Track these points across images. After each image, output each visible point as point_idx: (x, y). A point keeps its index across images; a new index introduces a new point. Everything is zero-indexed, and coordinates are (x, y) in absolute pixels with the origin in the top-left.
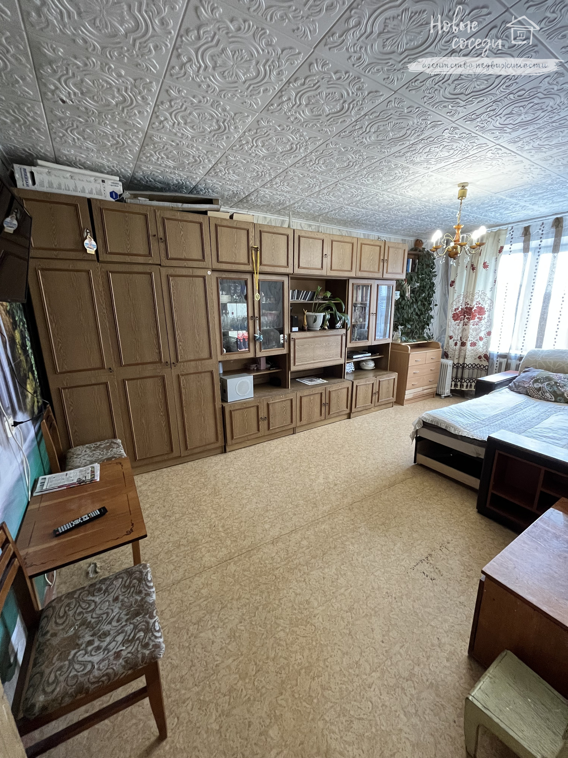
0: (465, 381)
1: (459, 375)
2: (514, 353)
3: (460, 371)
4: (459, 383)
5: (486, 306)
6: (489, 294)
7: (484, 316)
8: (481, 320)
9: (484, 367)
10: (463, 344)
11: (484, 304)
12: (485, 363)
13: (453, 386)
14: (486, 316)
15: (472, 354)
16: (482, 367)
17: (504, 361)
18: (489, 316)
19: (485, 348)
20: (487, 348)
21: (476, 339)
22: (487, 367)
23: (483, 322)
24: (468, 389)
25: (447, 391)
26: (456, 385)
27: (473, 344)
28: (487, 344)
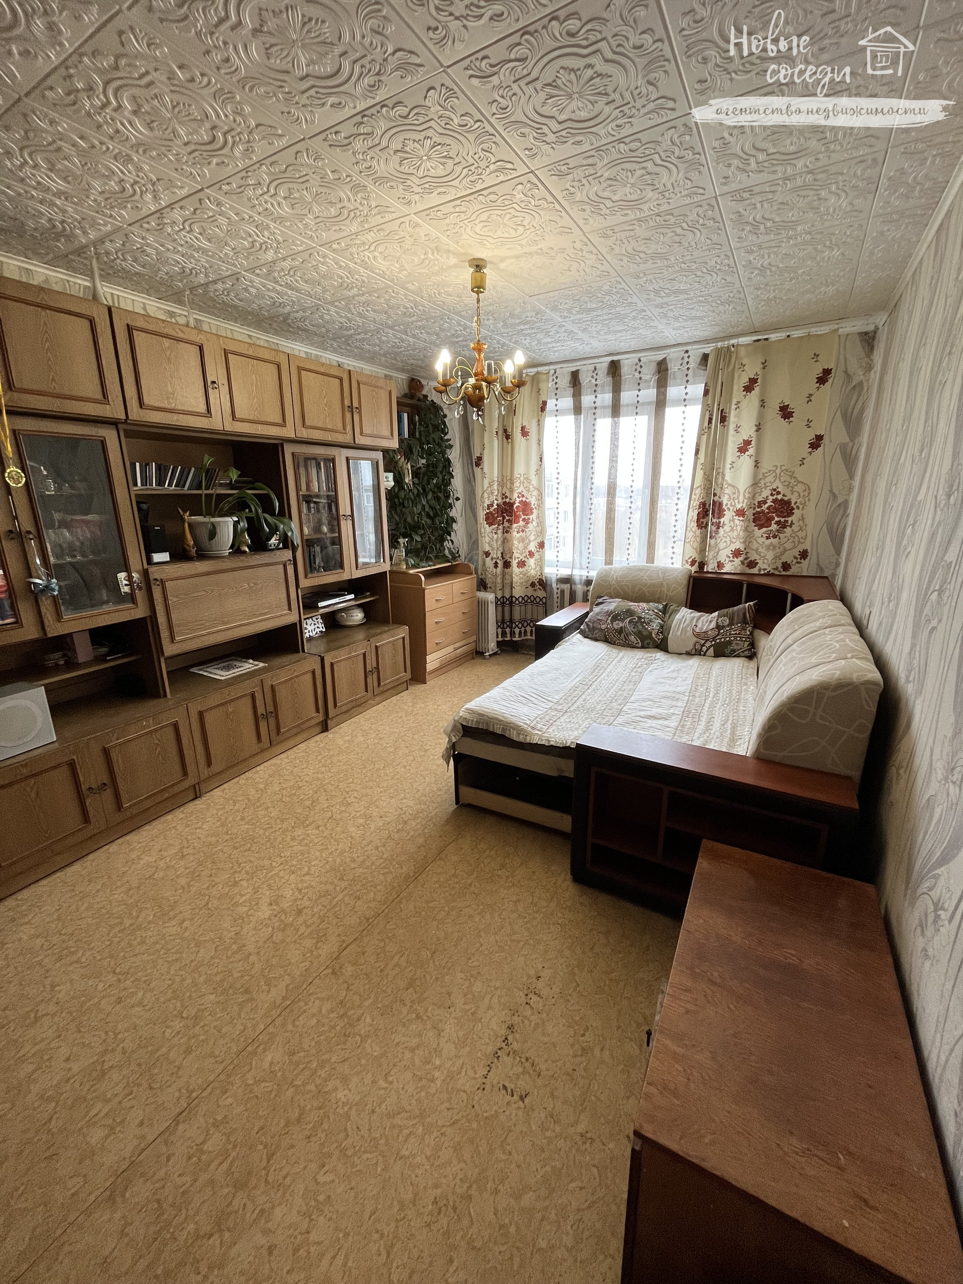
0: (517, 626)
1: (507, 617)
2: (579, 574)
3: (507, 609)
4: (508, 630)
5: (533, 501)
6: (534, 481)
7: (531, 517)
8: (527, 523)
9: (541, 600)
10: (507, 565)
11: (529, 497)
12: (541, 594)
13: (500, 636)
14: (533, 517)
15: (522, 581)
16: (538, 600)
17: (566, 587)
18: (538, 517)
19: (538, 569)
20: (541, 568)
21: (524, 555)
22: (544, 600)
23: (530, 525)
24: (523, 638)
25: (492, 646)
26: (504, 634)
27: (522, 564)
28: (541, 563)
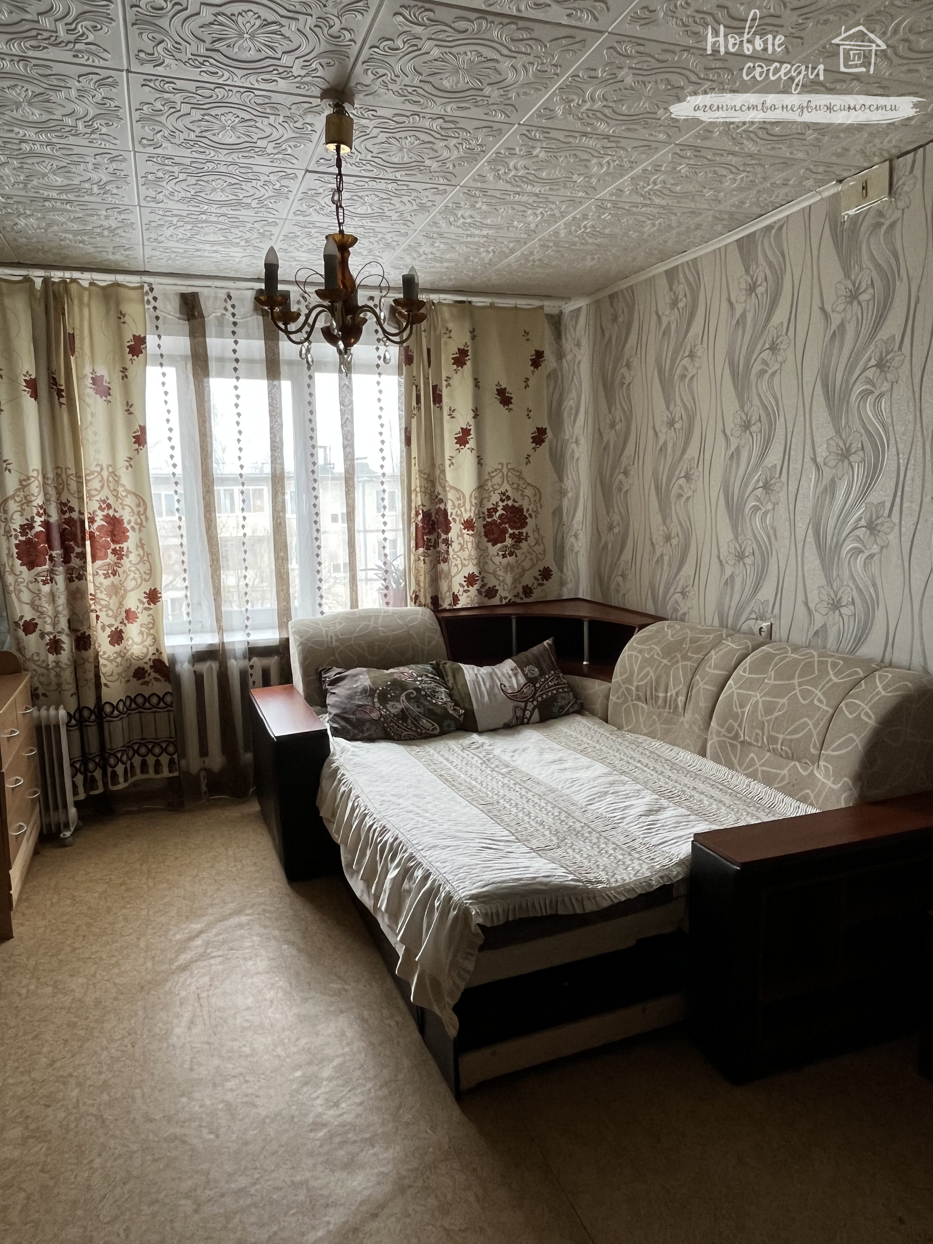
0: (119, 760)
1: (94, 748)
3: (92, 732)
4: (98, 774)
5: (127, 516)
6: (126, 479)
7: (125, 545)
8: (120, 558)
9: (161, 699)
10: (83, 641)
11: (119, 509)
12: (160, 687)
13: (81, 790)
14: (130, 544)
15: (120, 669)
16: (154, 700)
17: (209, 668)
18: (141, 545)
19: (149, 641)
20: (156, 640)
21: (119, 619)
22: (168, 699)
23: (125, 561)
24: (131, 780)
25: (73, 813)
26: (90, 783)
27: (117, 637)
28: (154, 629)
